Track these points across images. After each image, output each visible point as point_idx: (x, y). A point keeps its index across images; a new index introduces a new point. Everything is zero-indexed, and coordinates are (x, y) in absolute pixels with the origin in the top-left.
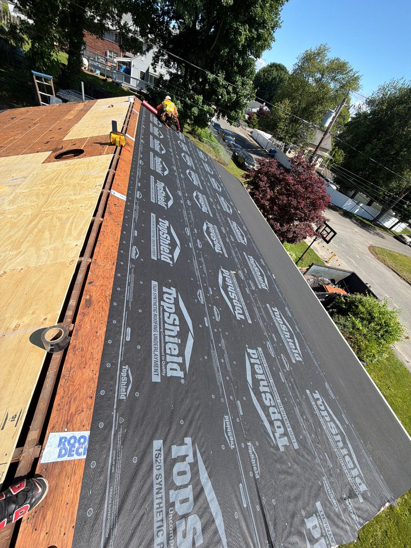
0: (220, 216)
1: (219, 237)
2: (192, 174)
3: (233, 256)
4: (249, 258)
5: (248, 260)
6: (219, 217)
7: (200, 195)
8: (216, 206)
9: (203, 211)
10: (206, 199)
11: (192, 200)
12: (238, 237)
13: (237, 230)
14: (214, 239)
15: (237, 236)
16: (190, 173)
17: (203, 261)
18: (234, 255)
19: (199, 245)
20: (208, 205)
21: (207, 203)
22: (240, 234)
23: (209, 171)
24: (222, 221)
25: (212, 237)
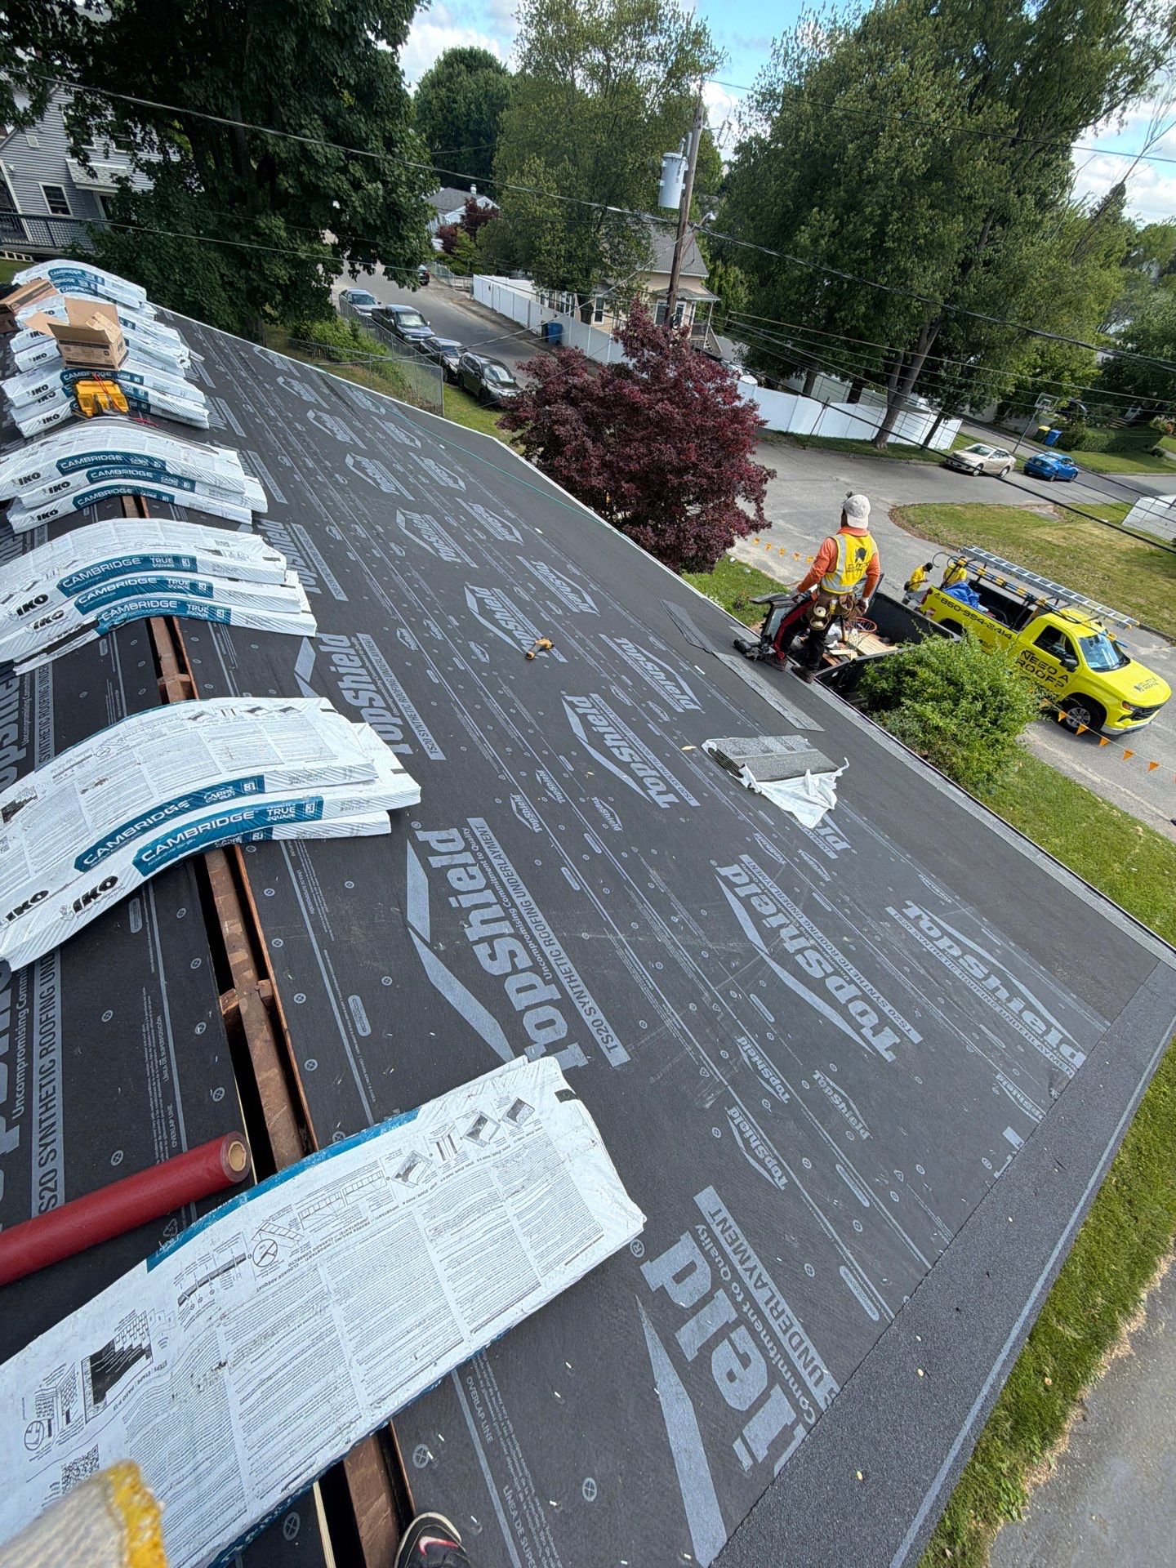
0: (497, 559)
1: (521, 615)
2: (367, 466)
3: (578, 655)
4: (619, 645)
5: (620, 652)
6: (495, 563)
7: (416, 517)
8: (474, 535)
9: (446, 559)
10: (435, 524)
11: (401, 540)
12: (569, 600)
13: (558, 582)
14: (510, 627)
15: (563, 599)
16: (357, 464)
17: (510, 694)
18: (581, 651)
19: (481, 656)
20: (450, 540)
21: (445, 534)
22: (569, 589)
23: (408, 442)
24: (508, 570)
25: (503, 623)
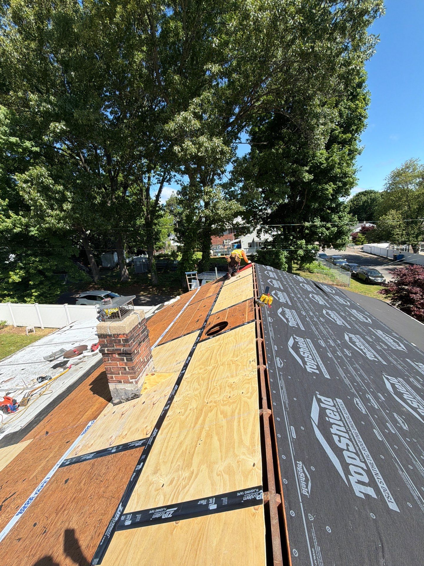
0: (359, 326)
1: (367, 345)
3: (393, 363)
6: (358, 328)
7: (330, 311)
8: (351, 319)
11: (323, 316)
13: (387, 337)
14: (362, 348)
16: (313, 297)
17: (358, 367)
19: (348, 354)
20: (341, 319)
21: (340, 317)
22: (392, 341)
24: (364, 331)
25: (359, 346)
